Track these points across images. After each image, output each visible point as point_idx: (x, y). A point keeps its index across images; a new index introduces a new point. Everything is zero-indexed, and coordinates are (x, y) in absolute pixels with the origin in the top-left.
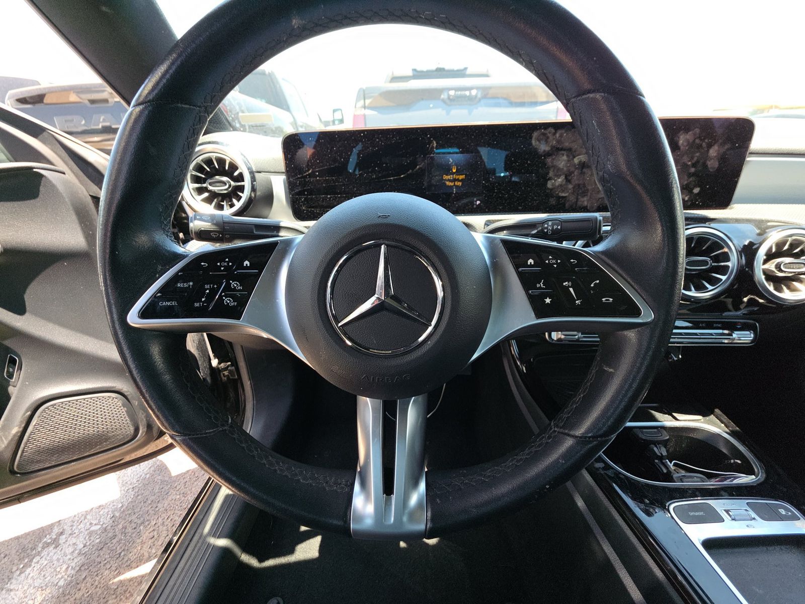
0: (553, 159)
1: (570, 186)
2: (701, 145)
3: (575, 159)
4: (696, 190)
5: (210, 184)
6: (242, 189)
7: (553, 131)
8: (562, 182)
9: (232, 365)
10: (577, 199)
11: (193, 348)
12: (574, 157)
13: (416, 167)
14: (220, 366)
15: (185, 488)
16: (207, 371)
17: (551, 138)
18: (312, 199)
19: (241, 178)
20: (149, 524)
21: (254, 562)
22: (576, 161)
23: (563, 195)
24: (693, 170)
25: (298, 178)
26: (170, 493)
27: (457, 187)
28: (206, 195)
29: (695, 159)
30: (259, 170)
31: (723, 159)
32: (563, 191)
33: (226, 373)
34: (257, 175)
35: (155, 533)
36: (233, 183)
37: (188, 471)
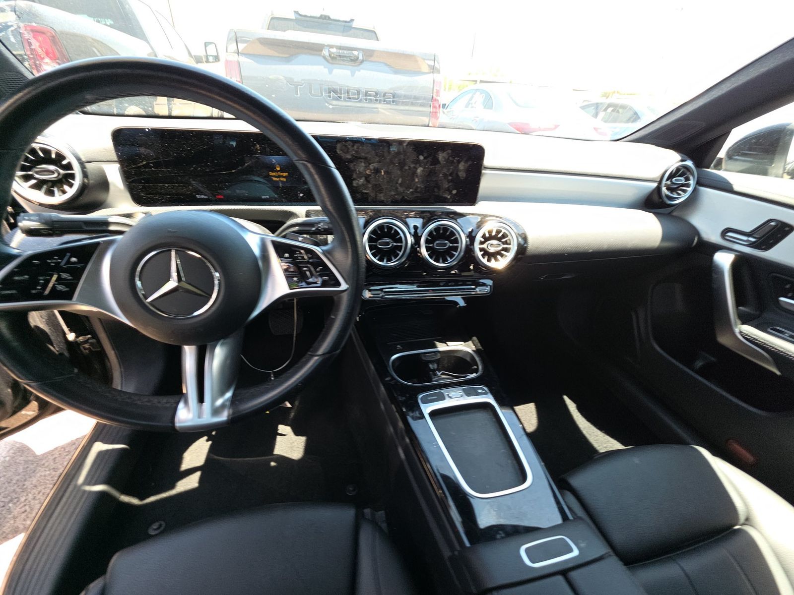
0: (355, 165)
1: (370, 186)
2: (453, 161)
3: (370, 166)
4: (454, 192)
5: (37, 173)
6: (72, 176)
7: (351, 144)
8: (363, 182)
9: (93, 338)
10: (376, 195)
11: (41, 323)
12: (370, 164)
13: (244, 164)
14: (78, 340)
15: (55, 463)
16: (63, 346)
17: (351, 149)
18: (149, 187)
19: (69, 166)
20: (18, 501)
21: (135, 501)
22: (371, 167)
23: (366, 191)
24: (450, 178)
25: (133, 168)
26: (37, 471)
27: (282, 181)
28: (33, 182)
29: (451, 170)
30: (89, 160)
31: (468, 171)
32: (365, 189)
33: (87, 346)
34: (87, 165)
35: (27, 508)
36: (62, 172)
37: (56, 449)
